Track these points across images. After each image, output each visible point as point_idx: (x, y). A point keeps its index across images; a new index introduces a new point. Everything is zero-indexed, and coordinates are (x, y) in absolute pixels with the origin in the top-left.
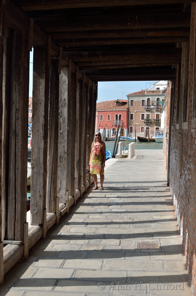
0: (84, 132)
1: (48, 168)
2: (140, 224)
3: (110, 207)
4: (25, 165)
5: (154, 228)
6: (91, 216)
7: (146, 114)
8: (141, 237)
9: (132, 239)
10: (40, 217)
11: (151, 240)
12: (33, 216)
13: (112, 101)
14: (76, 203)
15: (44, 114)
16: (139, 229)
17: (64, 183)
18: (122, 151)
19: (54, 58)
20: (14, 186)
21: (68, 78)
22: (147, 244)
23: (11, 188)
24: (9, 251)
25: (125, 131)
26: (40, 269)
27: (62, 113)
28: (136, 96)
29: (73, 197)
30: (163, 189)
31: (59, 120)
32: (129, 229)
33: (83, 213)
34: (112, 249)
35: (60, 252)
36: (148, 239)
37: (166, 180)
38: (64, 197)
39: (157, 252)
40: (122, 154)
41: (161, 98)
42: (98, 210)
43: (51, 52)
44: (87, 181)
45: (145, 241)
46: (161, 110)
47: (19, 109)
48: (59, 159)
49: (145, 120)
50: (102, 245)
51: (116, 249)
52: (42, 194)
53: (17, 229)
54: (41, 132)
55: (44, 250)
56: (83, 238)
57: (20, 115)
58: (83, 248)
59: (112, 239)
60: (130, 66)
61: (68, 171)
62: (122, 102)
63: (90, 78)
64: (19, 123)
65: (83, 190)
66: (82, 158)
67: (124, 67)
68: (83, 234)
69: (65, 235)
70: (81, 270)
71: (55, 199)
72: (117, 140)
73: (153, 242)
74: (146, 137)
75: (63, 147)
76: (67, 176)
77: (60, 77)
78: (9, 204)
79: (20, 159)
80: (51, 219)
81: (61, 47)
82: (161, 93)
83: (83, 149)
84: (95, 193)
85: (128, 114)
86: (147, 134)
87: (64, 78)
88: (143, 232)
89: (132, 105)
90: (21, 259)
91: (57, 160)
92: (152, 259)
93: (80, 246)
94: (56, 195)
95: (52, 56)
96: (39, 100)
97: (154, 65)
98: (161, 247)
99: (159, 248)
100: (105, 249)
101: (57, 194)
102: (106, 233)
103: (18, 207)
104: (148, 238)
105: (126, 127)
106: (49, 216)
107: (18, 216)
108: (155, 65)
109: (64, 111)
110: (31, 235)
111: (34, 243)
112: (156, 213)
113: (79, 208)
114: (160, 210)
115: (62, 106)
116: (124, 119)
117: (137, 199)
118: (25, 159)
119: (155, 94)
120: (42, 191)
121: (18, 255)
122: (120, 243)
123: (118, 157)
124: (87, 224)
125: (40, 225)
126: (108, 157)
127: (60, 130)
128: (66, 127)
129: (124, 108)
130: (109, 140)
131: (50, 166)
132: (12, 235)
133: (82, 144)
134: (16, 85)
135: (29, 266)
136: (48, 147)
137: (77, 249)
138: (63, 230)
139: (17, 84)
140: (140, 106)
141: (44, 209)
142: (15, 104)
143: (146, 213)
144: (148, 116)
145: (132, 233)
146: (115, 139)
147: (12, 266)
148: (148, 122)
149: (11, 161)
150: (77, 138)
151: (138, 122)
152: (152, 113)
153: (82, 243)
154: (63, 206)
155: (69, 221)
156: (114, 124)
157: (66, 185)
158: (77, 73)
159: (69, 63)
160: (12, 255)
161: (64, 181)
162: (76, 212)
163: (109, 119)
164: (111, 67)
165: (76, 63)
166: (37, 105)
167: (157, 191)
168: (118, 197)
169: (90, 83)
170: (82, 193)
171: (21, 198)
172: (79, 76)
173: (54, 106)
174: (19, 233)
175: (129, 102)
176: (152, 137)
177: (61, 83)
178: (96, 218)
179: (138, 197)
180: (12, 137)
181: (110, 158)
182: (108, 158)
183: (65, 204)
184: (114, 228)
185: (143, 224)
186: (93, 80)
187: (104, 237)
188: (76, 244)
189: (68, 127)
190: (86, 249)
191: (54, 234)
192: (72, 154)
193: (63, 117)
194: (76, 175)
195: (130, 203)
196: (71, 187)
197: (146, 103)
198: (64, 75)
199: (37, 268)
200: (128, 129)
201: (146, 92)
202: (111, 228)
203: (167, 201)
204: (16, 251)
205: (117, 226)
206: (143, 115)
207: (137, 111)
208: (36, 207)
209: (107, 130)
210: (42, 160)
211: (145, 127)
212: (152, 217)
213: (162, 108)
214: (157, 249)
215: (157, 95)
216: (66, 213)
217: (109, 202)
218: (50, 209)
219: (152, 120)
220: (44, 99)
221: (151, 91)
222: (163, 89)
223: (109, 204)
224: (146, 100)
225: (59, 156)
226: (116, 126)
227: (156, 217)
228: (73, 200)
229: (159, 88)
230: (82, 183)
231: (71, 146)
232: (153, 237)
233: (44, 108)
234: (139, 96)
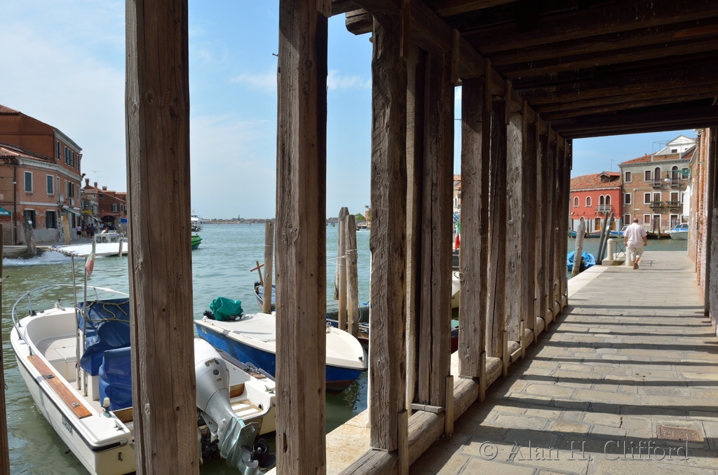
0: (550, 223)
1: (488, 282)
2: (658, 387)
3: (599, 351)
4: (448, 279)
5: (687, 398)
6: (564, 366)
7: (653, 193)
8: (664, 414)
9: (646, 416)
10: (474, 365)
11: (684, 423)
12: (464, 363)
13: (593, 176)
14: (536, 342)
15: (480, 192)
16: (657, 397)
17: (517, 307)
18: (614, 254)
19: (498, 98)
20: (429, 314)
21: (522, 132)
22: (677, 429)
23: (424, 316)
24: (420, 424)
25: (617, 221)
26: (472, 461)
27: (512, 191)
28: (635, 165)
29: (532, 330)
30: (698, 321)
31: (508, 203)
32: (637, 396)
33: (550, 359)
34: (607, 434)
35: (509, 429)
36: (677, 419)
37: (702, 303)
38: (516, 331)
39: (699, 449)
40: (615, 259)
41: (680, 167)
42: (576, 355)
43: (493, 89)
44: (556, 303)
45: (672, 422)
46: (680, 185)
47: (437, 183)
48: (507, 267)
49: (652, 202)
50: (587, 424)
51: (614, 434)
52: (478, 327)
53: (435, 386)
54: (477, 222)
55: (481, 424)
56: (551, 406)
57: (438, 193)
58: (550, 426)
59: (606, 414)
60: (633, 106)
61: (523, 288)
62: (611, 176)
63: (560, 134)
64: (438, 207)
65: (549, 318)
66: (547, 265)
67: (622, 107)
68: (550, 399)
69: (518, 399)
70: (547, 472)
71: (501, 335)
72: (604, 236)
73: (689, 426)
74: (654, 230)
75: (514, 247)
76: (523, 295)
77: (508, 132)
78: (421, 343)
79: (439, 268)
80: (494, 368)
81: (509, 81)
82: (680, 158)
83: (548, 250)
84: (570, 324)
85: (621, 195)
86: (655, 225)
87: (515, 133)
88: (667, 404)
89: (628, 179)
90: (441, 437)
91: (504, 269)
92: (691, 464)
93: (545, 422)
94: (502, 328)
95: (494, 96)
96: (472, 168)
97: (679, 100)
98: (707, 440)
99: (703, 440)
100: (593, 432)
101: (504, 325)
102: (594, 400)
103: (436, 349)
104: (677, 417)
105: (618, 216)
106: (490, 364)
107: (436, 364)
108: (682, 99)
109: (516, 188)
110: (459, 395)
111: (463, 409)
112: (689, 367)
113: (543, 350)
114: (695, 361)
115: (512, 180)
116: (614, 202)
117: (648, 337)
118: (448, 268)
119: (668, 160)
120: (478, 321)
121: (436, 431)
122: (622, 422)
123: (607, 264)
124: (557, 380)
125: (474, 379)
126: (588, 263)
127: (510, 219)
128: (520, 214)
129: (614, 185)
130: (590, 237)
131: (492, 279)
132: (425, 395)
133: (546, 243)
134: (431, 142)
135: (453, 453)
136: (489, 248)
137: (539, 427)
138: (514, 388)
139: (434, 142)
140: (642, 181)
141: (483, 352)
142: (430, 176)
143: (668, 366)
144: (657, 196)
145: (643, 404)
146: (601, 235)
147: (425, 450)
148: (658, 207)
149: (423, 270)
150: (539, 233)
151: (638, 205)
152: (664, 192)
153: (548, 417)
154: (514, 346)
155: (525, 373)
156: (597, 212)
157: (519, 311)
158: (538, 124)
159: (523, 107)
160: (424, 431)
161: (517, 304)
162: (537, 356)
163: (588, 203)
164: (598, 111)
165: (535, 108)
166: (469, 176)
167: (684, 324)
168: (611, 333)
169: (560, 142)
170: (547, 324)
171: (442, 333)
172: (540, 129)
173: (499, 179)
174: (438, 393)
175: (623, 175)
176: (664, 231)
177: (510, 141)
178: (573, 369)
179: (649, 335)
180: (427, 230)
181: (592, 265)
182: (590, 266)
183: (519, 342)
184: (607, 392)
185: (664, 387)
186: (564, 137)
187: (590, 407)
188: (537, 418)
189: (522, 214)
190: (556, 429)
191: (498, 395)
192: (529, 258)
193: (515, 197)
194: (537, 294)
195: (635, 344)
196: (529, 314)
197: (653, 176)
198: (514, 127)
199: (468, 457)
200: (622, 218)
201: (652, 158)
202: (602, 391)
203: (708, 345)
204: (431, 425)
205: (614, 387)
206: (648, 196)
207: (637, 189)
208: (468, 347)
209: (586, 221)
210: (477, 269)
211: (652, 216)
212: (682, 375)
213: (682, 183)
214: (699, 443)
215: (672, 162)
216: (519, 357)
217: (595, 341)
218: (492, 352)
219: (664, 202)
220: (480, 166)
221: (661, 156)
222: (683, 151)
223: (596, 346)
224: (654, 171)
225: (507, 262)
226: (601, 214)
227: (690, 375)
228: (532, 335)
229: (676, 151)
230: (548, 306)
231: (527, 245)
232: (689, 415)
233: (480, 182)
234: (640, 164)
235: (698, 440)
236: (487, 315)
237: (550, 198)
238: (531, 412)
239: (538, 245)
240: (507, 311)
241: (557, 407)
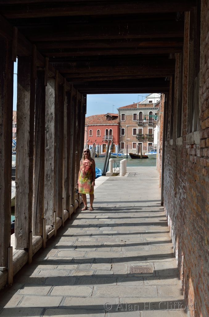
0: (72, 149)
1: (33, 187)
2: (132, 247)
3: (101, 229)
4: (9, 185)
5: (147, 251)
6: (80, 239)
7: (138, 128)
8: (134, 261)
9: (125, 262)
10: (25, 240)
11: (144, 264)
12: (18, 239)
13: (101, 115)
14: (63, 225)
15: (29, 130)
16: (131, 252)
17: (51, 203)
18: (113, 169)
19: (40, 69)
21: (55, 90)
22: (141, 268)
25: (116, 146)
26: (25, 298)
27: (48, 128)
28: (128, 110)
29: (61, 218)
30: (157, 209)
31: (46, 136)
32: (121, 252)
33: (72, 236)
34: (103, 274)
35: (48, 278)
36: (141, 263)
37: (160, 199)
38: (51, 218)
39: (151, 276)
40: (113, 171)
41: (154, 112)
42: (87, 232)
43: (37, 63)
44: (76, 201)
45: (138, 264)
46: (154, 124)
48: (45, 177)
49: (137, 135)
50: (92, 270)
51: (107, 274)
52: (27, 216)
53: (1, 254)
54: (27, 148)
55: (30, 277)
56: (72, 263)
57: (3, 130)
58: (72, 273)
59: (103, 264)
61: (55, 191)
62: (113, 116)
63: (79, 91)
64: (3, 139)
65: (71, 211)
66: (70, 176)
67: (115, 78)
68: (71, 259)
69: (53, 260)
70: (70, 298)
71: (41, 221)
72: (107, 156)
73: (147, 266)
74: (138, 153)
75: (50, 165)
76: (55, 196)
77: (46, 90)
79: (3, 178)
80: (37, 242)
81: (47, 58)
82: (154, 106)
83: (71, 166)
84: (85, 214)
85: (119, 129)
86: (139, 150)
87: (51, 91)
88: (136, 255)
89: (123, 119)
90: (5, 286)
91: (43, 179)
92: (146, 284)
93: (69, 272)
94: (42, 217)
95: (38, 67)
96: (24, 114)
97: (146, 77)
98: (155, 271)
99: (153, 272)
100: (96, 274)
101: (43, 215)
102: (97, 257)
103: (1, 230)
105: (117, 143)
106: (35, 240)
109: (51, 126)
110: (16, 260)
111: (19, 268)
112: (150, 234)
113: (68, 231)
114: (153, 231)
115: (48, 121)
116: (115, 134)
117: (130, 219)
118: (9, 178)
119: (147, 107)
120: (28, 212)
121: (2, 282)
122: (112, 267)
123: (109, 175)
124: (76, 247)
125: (25, 249)
126: (98, 175)
127: (47, 146)
128: (53, 143)
129: (115, 122)
130: (99, 157)
131: (36, 185)
133: (70, 161)
135: (13, 294)
136: (34, 165)
137: (65, 274)
138: (50, 254)
140: (131, 120)
141: (30, 232)
143: (139, 235)
144: (140, 131)
145: (124, 257)
148: (141, 137)
150: (65, 155)
151: (129, 137)
152: (145, 128)
153: (70, 269)
154: (50, 229)
155: (57, 245)
156: (104, 140)
157: (53, 206)
158: (65, 85)
159: (56, 74)
161: (51, 201)
162: (64, 234)
163: (98, 134)
164: (101, 79)
165: (63, 75)
166: (22, 119)
167: (150, 211)
168: (109, 218)
169: (79, 96)
170: (70, 214)
171: (5, 220)
172: (66, 88)
173: (40, 120)
174: (3, 258)
175: (120, 116)
176: (144, 153)
177: (47, 96)
178: (86, 240)
179: (130, 218)
181: (100, 176)
182: (98, 176)
183: (53, 226)
184: (105, 252)
185: (135, 247)
186: (81, 93)
187: (95, 261)
188: (64, 269)
189: (55, 143)
190: (75, 275)
191: (40, 259)
192: (59, 172)
193: (50, 132)
194: (64, 195)
195: (122, 224)
196: (59, 208)
197: (138, 117)
198: (50, 87)
199: (23, 296)
200: (119, 144)
201: (138, 105)
202: (102, 251)
203: (161, 222)
205: (109, 249)
206: (135, 130)
207: (129, 125)
208: (21, 229)
209: (97, 146)
210: (27, 179)
211: (137, 143)
212: (146, 239)
213: (155, 122)
214: (151, 273)
215: (149, 109)
216: (53, 235)
217: (99, 223)
218: (36, 232)
219: (145, 135)
220: (29, 113)
221: (143, 105)
222: (156, 102)
223: (99, 226)
224: (139, 114)
225: (45, 175)
226: (106, 141)
227: (150, 239)
228: (61, 221)
229: (151, 101)
230: (71, 203)
231: (58, 163)
232: (147, 260)
233: (29, 123)
234: (131, 109)
235: (151, 272)
236: (33, 209)
237: (72, 133)
238: (60, 267)
239: (65, 163)
240: (45, 206)
241: (76, 263)
